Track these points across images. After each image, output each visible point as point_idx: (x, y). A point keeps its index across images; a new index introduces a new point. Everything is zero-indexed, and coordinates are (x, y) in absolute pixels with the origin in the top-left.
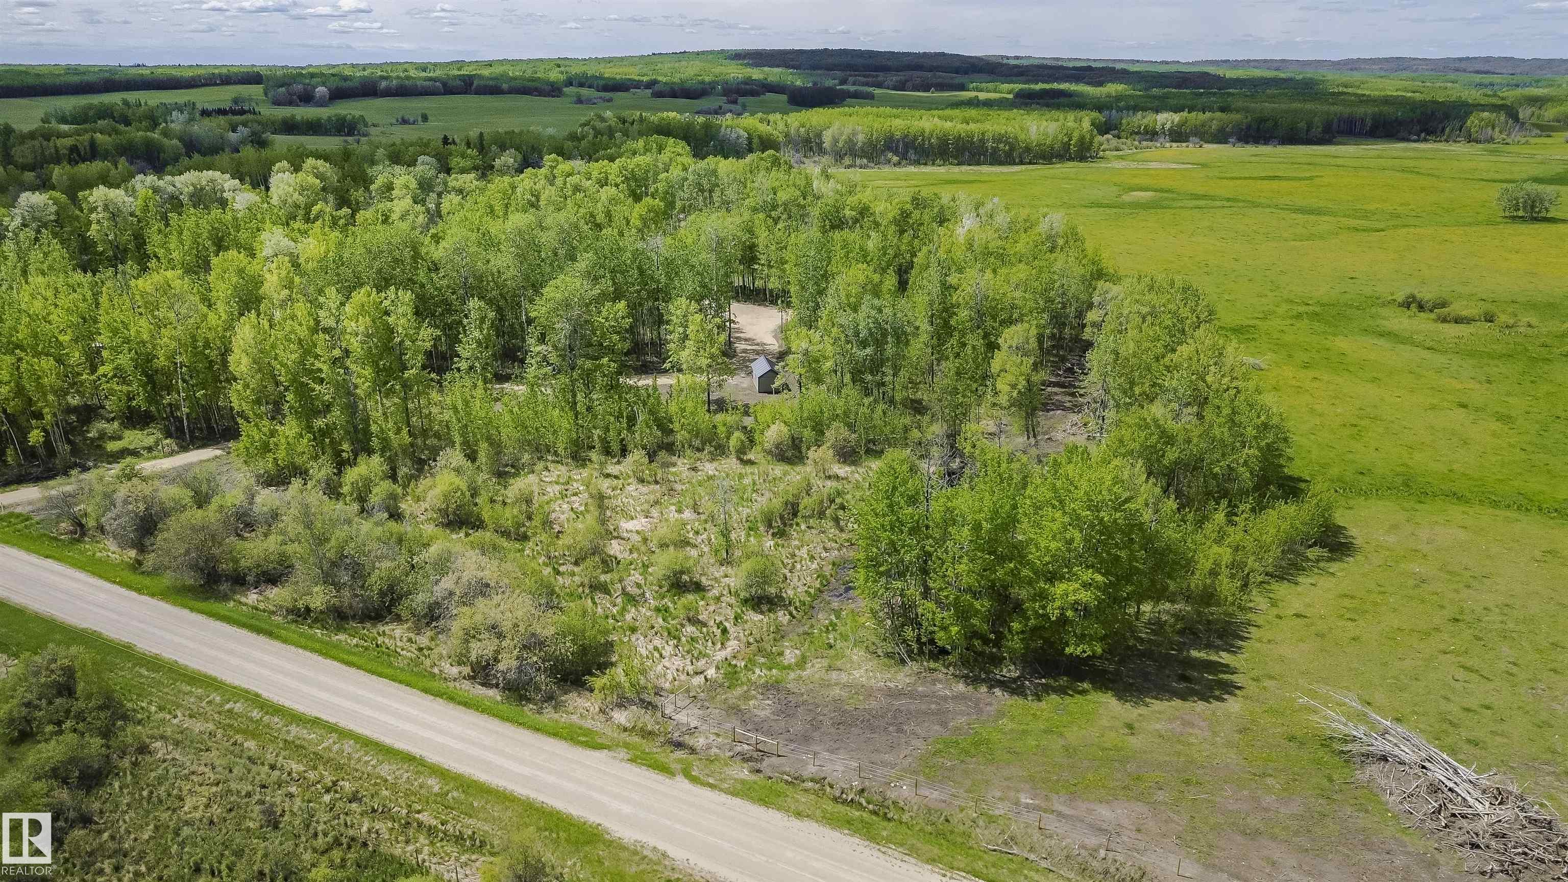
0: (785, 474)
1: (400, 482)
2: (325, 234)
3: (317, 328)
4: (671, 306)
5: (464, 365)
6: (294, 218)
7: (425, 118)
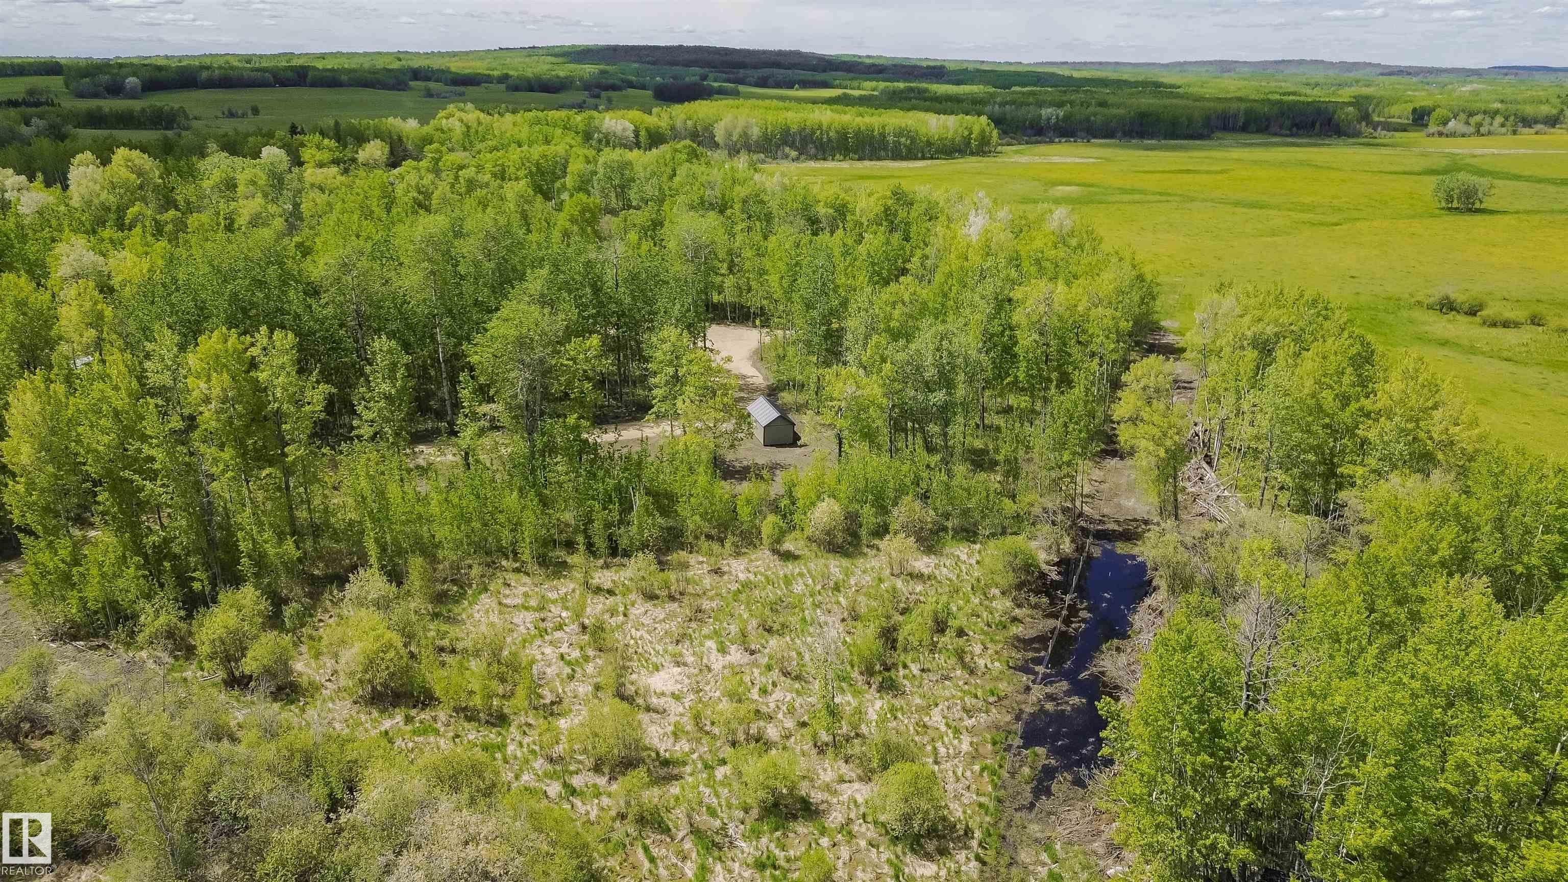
0: (848, 574)
1: (288, 624)
2: (147, 245)
3: (146, 390)
4: (654, 339)
5: (366, 431)
6: (103, 223)
7: (255, 111)
